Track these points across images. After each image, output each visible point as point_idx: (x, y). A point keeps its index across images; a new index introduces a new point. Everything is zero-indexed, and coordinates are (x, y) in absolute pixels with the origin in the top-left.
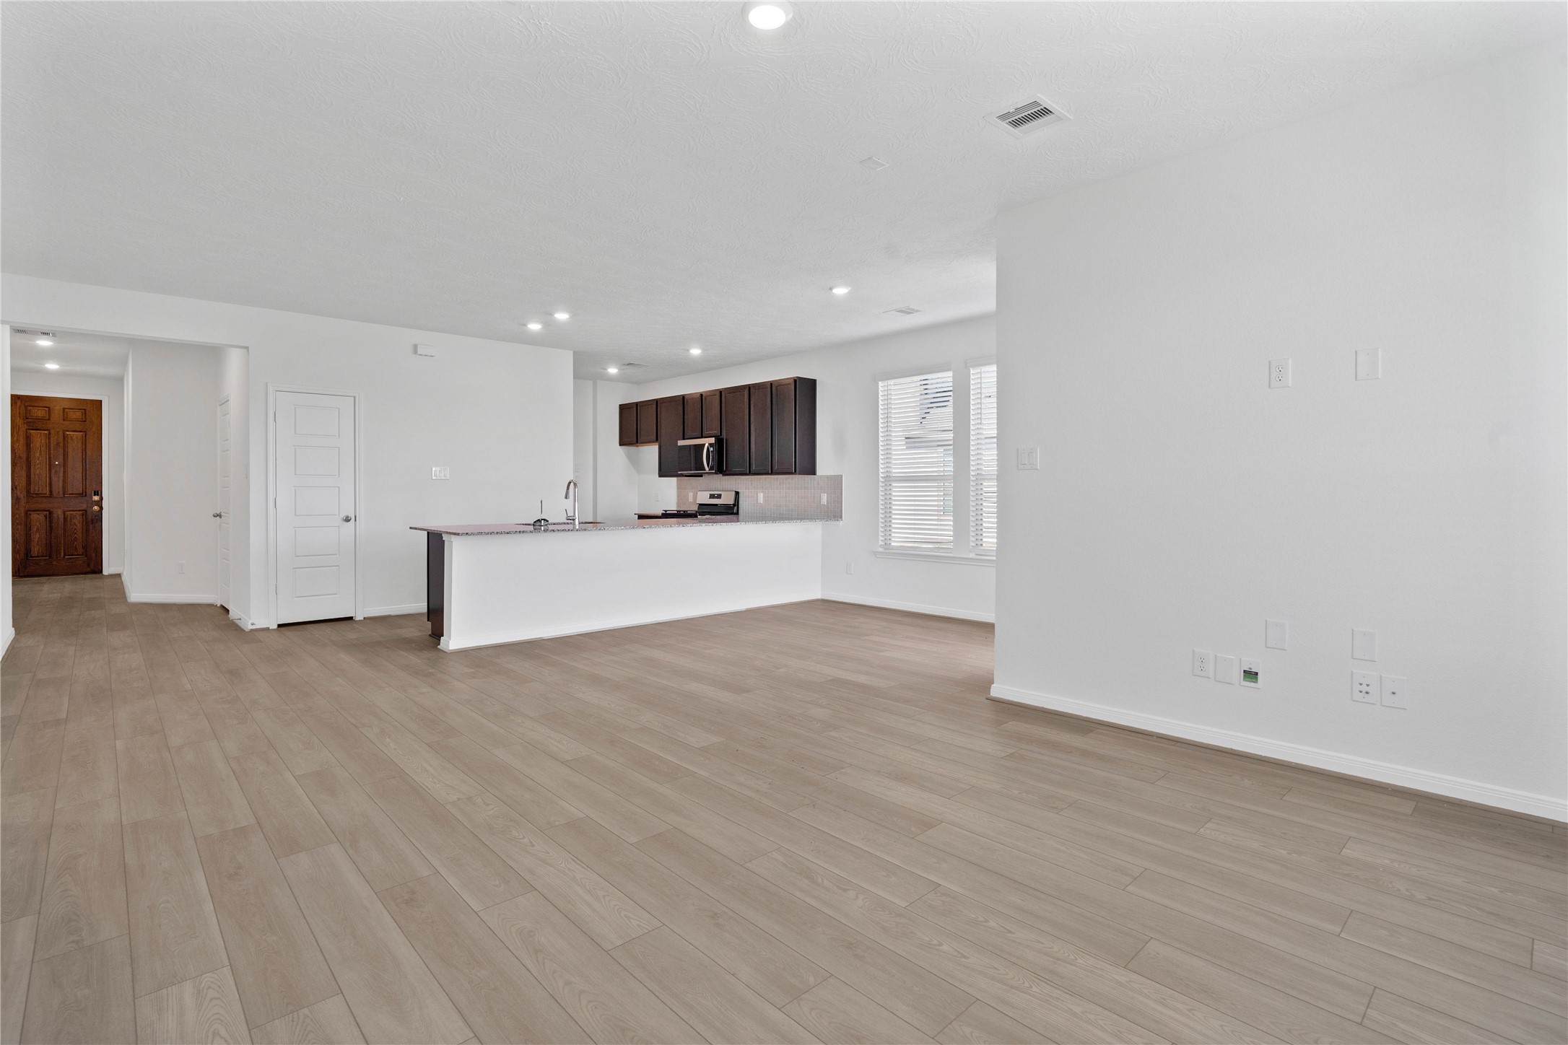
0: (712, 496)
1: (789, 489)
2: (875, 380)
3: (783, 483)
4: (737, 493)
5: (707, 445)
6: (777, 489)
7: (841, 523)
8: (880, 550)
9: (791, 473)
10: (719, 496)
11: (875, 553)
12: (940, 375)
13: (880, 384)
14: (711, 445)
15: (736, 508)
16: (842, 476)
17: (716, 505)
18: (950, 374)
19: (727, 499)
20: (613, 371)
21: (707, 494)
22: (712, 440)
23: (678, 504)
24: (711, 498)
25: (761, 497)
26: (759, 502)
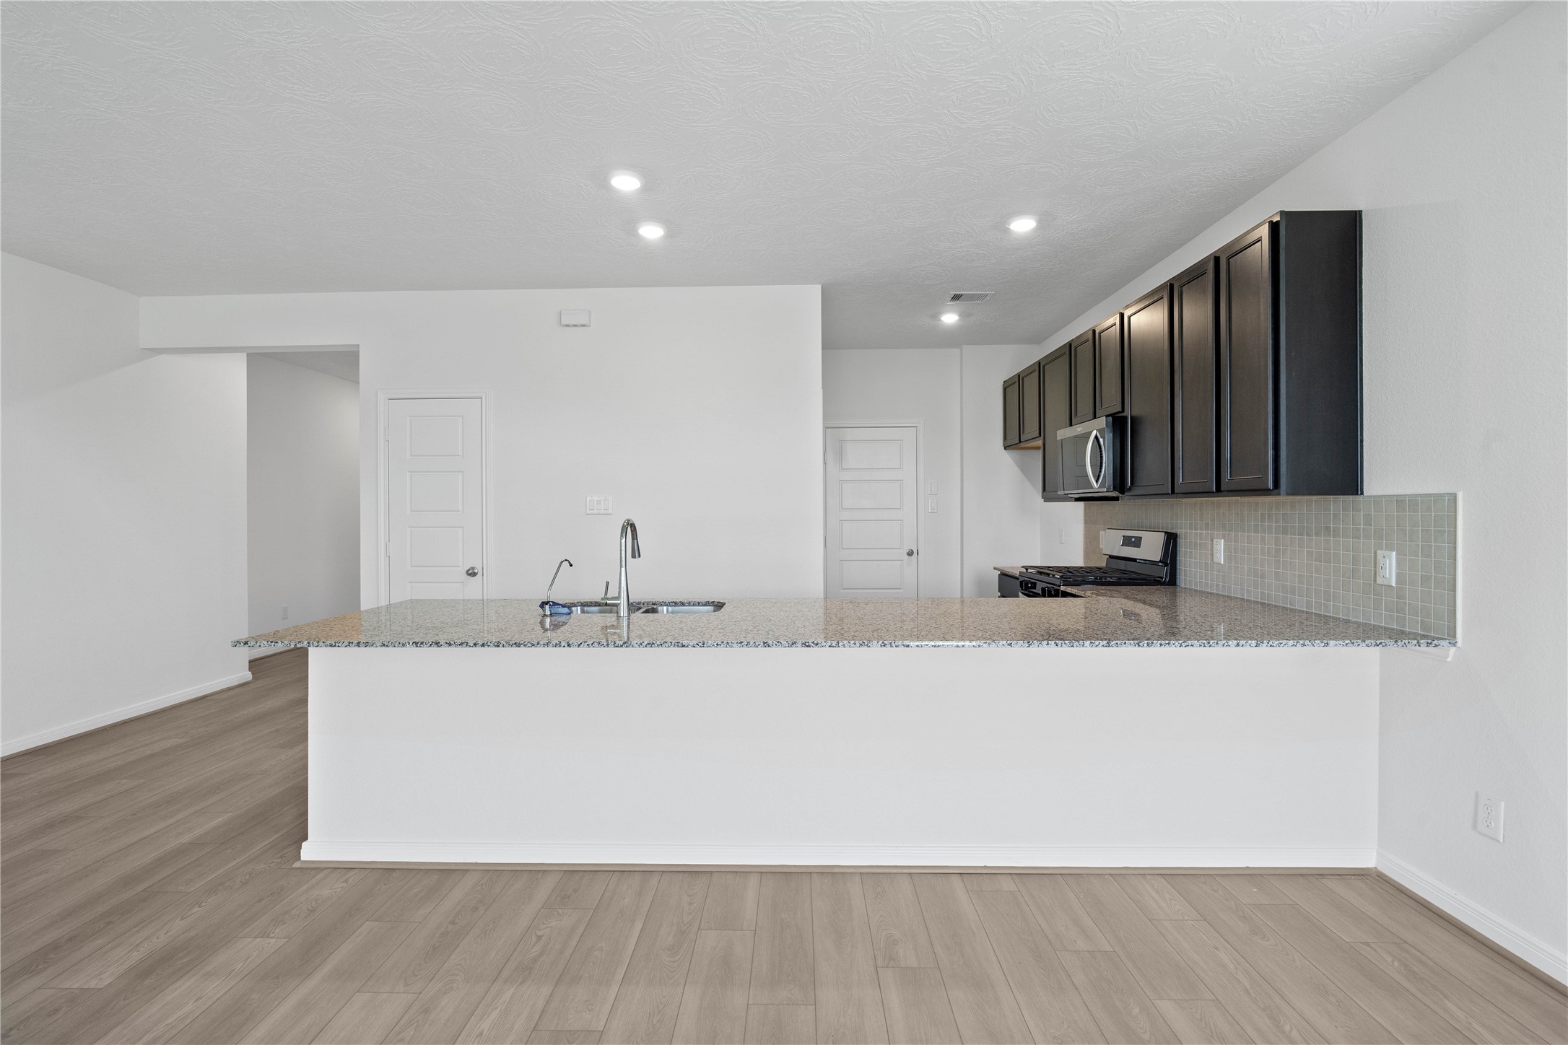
0: (1126, 542)
1: (1285, 532)
3: (1270, 516)
4: (1170, 536)
5: (1093, 435)
6: (1256, 531)
9: (1264, 491)
10: (1138, 542)
14: (1101, 432)
15: (1168, 571)
16: (1454, 497)
17: (1134, 561)
20: (950, 318)
21: (1118, 536)
22: (1103, 423)
23: (1087, 554)
24: (1125, 546)
25: (1220, 549)
26: (1215, 560)
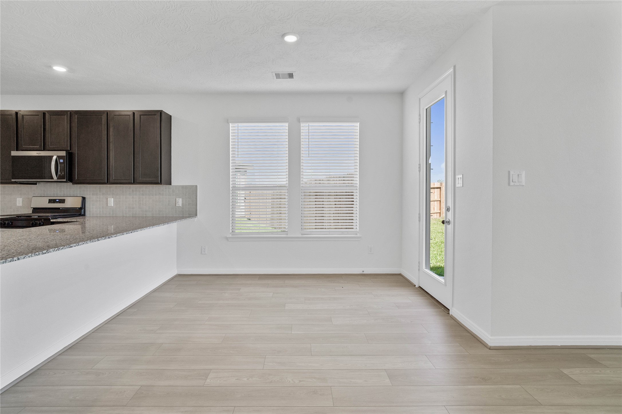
0: (51, 201)
2: (228, 122)
4: (84, 199)
5: (55, 158)
7: (196, 219)
8: (231, 236)
10: (62, 201)
11: (227, 239)
12: (278, 124)
13: (231, 125)
14: (59, 157)
15: (83, 210)
16: (197, 186)
17: (59, 208)
18: (287, 124)
19: (72, 202)
21: (47, 199)
22: (63, 153)
24: (51, 203)
25: (111, 202)
26: (109, 205)
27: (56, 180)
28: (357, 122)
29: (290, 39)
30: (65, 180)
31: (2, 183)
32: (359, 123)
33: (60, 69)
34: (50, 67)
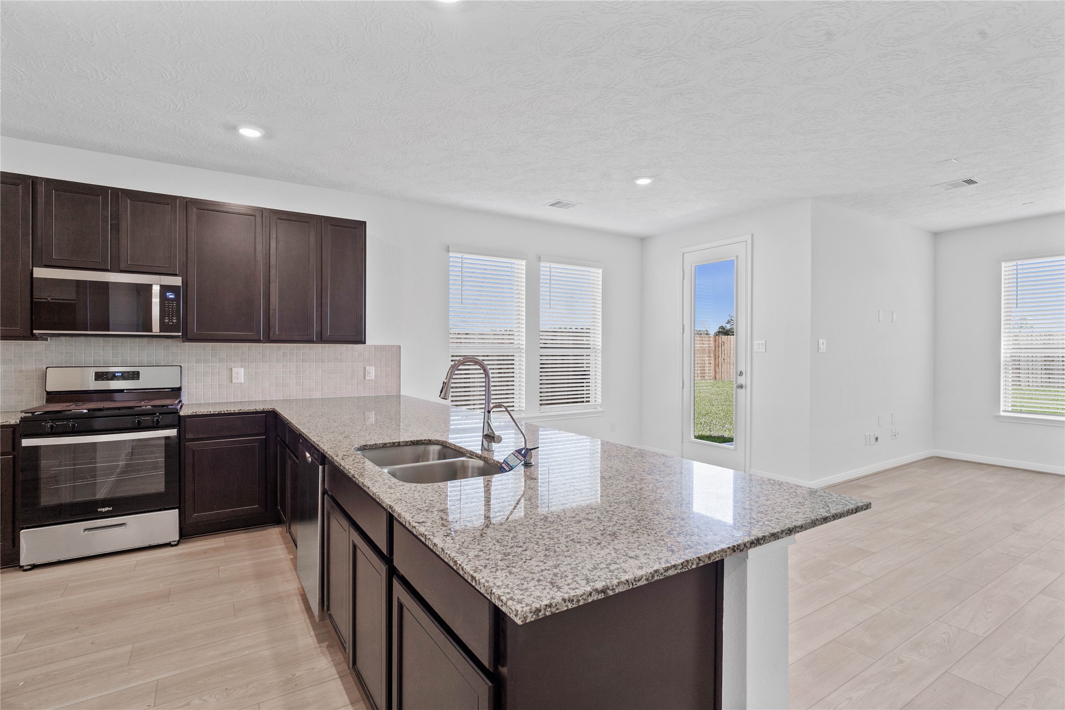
5: (156, 289)
10: (135, 376)
12: (512, 260)
13: (450, 254)
14: (169, 288)
18: (523, 262)
19: (155, 378)
22: (173, 281)
24: (103, 380)
25: (240, 374)
26: (234, 381)
27: (159, 334)
28: (599, 268)
29: (643, 182)
30: (180, 334)
31: (5, 338)
32: (601, 270)
33: (250, 133)
34: (234, 128)
